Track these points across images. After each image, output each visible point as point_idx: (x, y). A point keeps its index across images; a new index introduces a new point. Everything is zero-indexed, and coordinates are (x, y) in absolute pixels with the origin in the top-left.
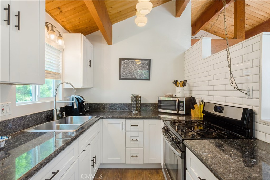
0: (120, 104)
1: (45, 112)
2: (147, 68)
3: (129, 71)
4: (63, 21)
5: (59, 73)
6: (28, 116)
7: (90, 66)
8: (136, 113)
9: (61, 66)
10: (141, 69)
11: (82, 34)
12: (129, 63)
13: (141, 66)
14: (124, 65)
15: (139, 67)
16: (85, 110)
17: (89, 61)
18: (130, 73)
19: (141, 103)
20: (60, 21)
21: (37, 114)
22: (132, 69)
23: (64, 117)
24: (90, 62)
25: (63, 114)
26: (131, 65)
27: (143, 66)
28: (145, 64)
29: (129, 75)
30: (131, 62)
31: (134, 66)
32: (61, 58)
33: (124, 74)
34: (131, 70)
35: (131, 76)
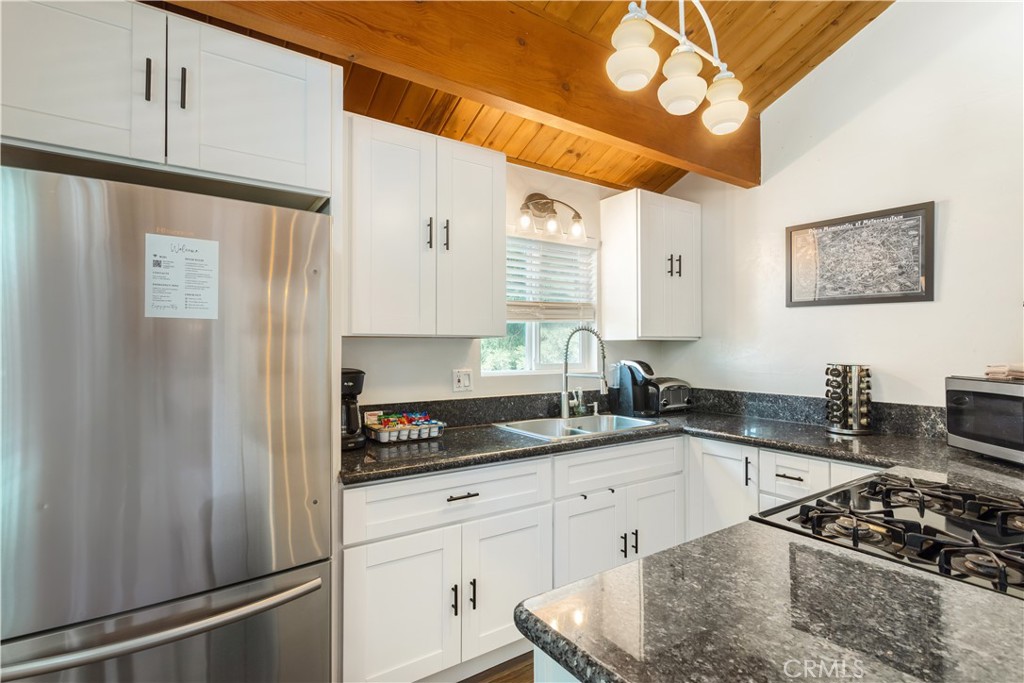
0: (790, 397)
1: (543, 395)
2: (915, 244)
3: (828, 271)
4: (595, 172)
5: (589, 305)
6: (502, 400)
7: (680, 272)
8: (845, 438)
9: (595, 285)
10: (882, 254)
11: (639, 190)
12: (824, 239)
13: (883, 243)
14: (806, 251)
15: (870, 250)
16: (665, 405)
17: (671, 259)
18: (829, 279)
19: (869, 399)
20: (587, 174)
21: (523, 396)
22: (838, 262)
23: (596, 414)
24: (680, 260)
25: (593, 407)
26: (834, 246)
27: (894, 238)
28: (903, 230)
29: (828, 286)
30: (834, 233)
31: (848, 246)
32: (595, 264)
33: (805, 284)
34: (833, 264)
35: (835, 290)
